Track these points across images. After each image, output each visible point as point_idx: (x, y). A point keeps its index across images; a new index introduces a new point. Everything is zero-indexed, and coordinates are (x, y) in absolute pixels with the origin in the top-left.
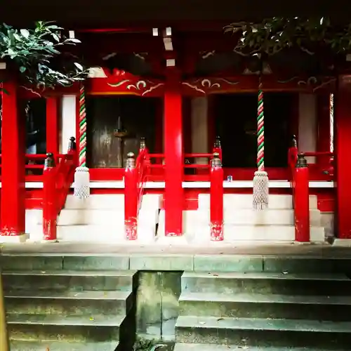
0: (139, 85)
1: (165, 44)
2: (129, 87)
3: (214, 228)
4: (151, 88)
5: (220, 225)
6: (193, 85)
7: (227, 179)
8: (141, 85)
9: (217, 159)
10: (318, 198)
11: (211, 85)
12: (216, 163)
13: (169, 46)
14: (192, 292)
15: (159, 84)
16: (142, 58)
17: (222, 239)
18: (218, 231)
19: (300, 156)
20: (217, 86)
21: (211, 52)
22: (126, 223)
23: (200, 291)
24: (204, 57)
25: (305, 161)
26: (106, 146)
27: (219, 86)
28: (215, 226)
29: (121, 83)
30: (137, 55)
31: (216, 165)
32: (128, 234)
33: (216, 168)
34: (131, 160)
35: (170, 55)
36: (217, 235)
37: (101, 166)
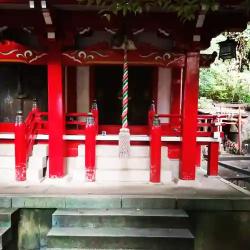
0: (26, 54)
1: (45, 18)
2: (18, 55)
3: (88, 172)
4: (37, 57)
5: (93, 170)
6: (72, 56)
7: (101, 134)
8: (28, 54)
9: (90, 118)
10: (168, 149)
11: (87, 56)
12: (90, 121)
13: (48, 20)
14: (61, 227)
15: (44, 54)
16: (30, 32)
17: (94, 181)
18: (91, 175)
19: (156, 117)
20: (91, 57)
21: (87, 28)
22: (17, 168)
23: (68, 226)
24: (81, 33)
25: (159, 121)
26: (9, 106)
27: (93, 57)
28: (89, 170)
29: (11, 52)
30: (25, 29)
31: (90, 122)
32: (18, 176)
33: (90, 125)
34: (20, 117)
35: (50, 28)
36: (89, 178)
37: (6, 121)
